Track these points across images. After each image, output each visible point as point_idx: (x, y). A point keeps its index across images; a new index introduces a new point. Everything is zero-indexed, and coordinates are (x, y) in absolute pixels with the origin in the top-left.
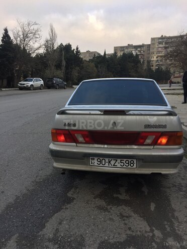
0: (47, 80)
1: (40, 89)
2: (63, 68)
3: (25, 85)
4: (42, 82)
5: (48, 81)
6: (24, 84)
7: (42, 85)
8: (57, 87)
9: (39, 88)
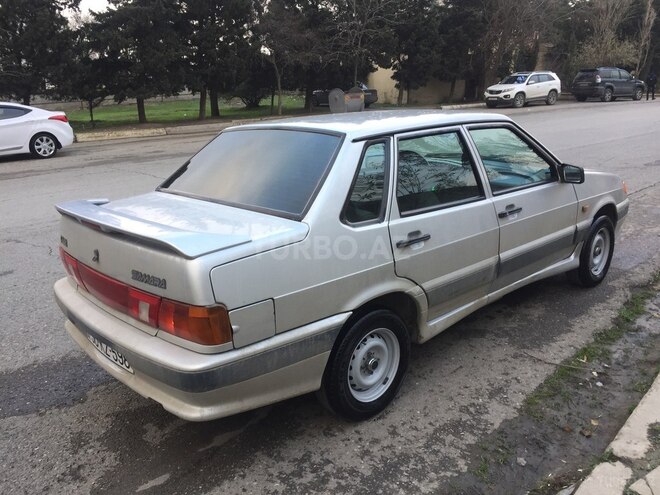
0: (580, 74)
1: (548, 104)
2: (646, 34)
3: (501, 95)
4: (556, 83)
5: (581, 78)
6: (499, 92)
7: (555, 90)
8: (608, 96)
9: (545, 101)
